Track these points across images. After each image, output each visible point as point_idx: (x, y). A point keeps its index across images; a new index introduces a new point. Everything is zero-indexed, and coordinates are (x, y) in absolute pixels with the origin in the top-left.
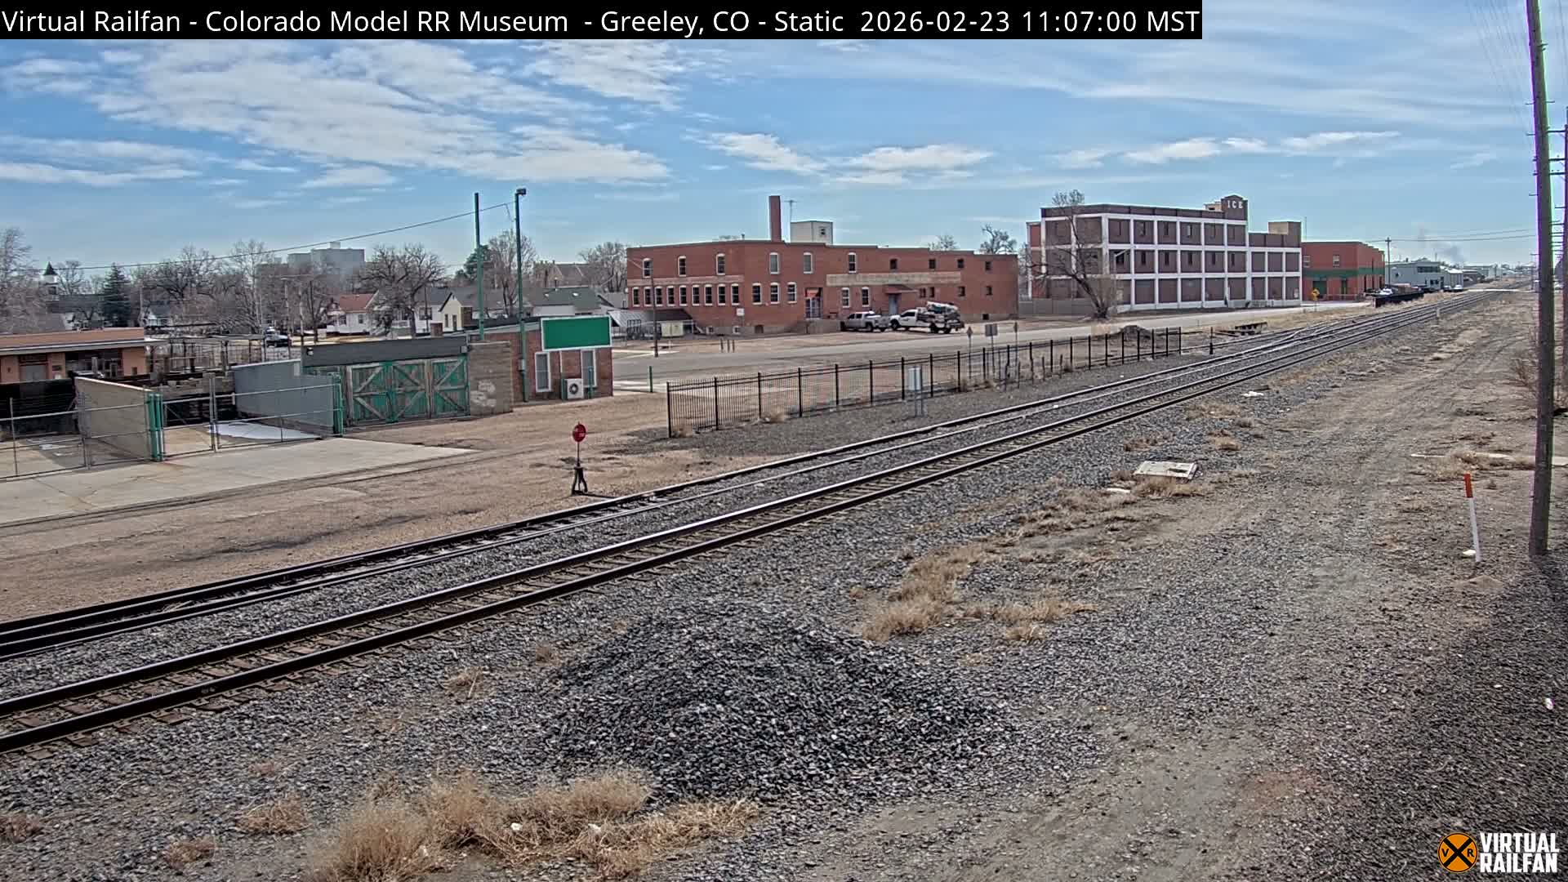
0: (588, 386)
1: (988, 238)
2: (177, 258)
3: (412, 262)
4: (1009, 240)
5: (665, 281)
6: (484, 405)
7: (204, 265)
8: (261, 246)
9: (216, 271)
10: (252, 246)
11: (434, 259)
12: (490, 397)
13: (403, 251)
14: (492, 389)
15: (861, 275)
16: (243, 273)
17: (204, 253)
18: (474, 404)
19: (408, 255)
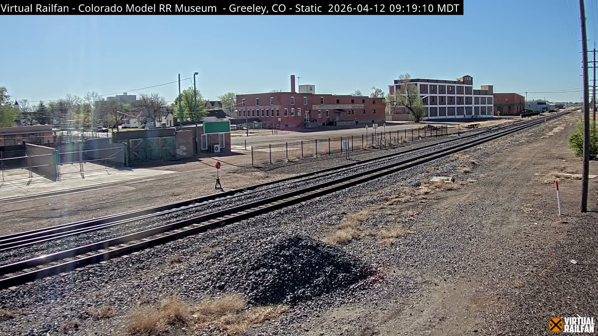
0: (221, 148)
1: (374, 91)
2: (64, 98)
3: (154, 100)
4: (382, 92)
5: (250, 107)
6: (182, 155)
7: (75, 101)
8: (97, 95)
9: (80, 103)
10: (93, 94)
11: (163, 99)
12: (184, 152)
13: (151, 96)
14: (185, 149)
15: (325, 105)
16: (90, 104)
17: (75, 96)
18: (178, 154)
19: (153, 97)
